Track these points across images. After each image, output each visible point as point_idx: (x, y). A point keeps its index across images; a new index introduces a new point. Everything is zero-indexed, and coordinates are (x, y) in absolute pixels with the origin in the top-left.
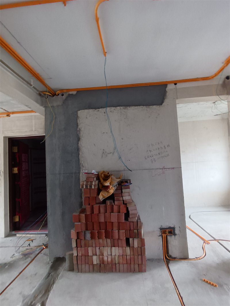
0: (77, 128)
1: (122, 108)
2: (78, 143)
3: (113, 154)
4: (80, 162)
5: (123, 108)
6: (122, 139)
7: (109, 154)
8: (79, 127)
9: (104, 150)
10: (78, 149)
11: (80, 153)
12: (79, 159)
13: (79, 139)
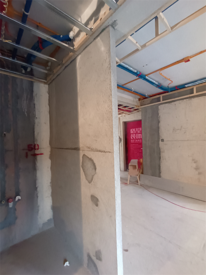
0: (158, 115)
1: (187, 100)
2: (158, 124)
3: (180, 130)
4: (160, 135)
5: (189, 100)
6: (187, 120)
7: (177, 130)
8: (159, 115)
9: (174, 128)
10: (158, 128)
11: (160, 130)
12: (159, 133)
13: (159, 122)
